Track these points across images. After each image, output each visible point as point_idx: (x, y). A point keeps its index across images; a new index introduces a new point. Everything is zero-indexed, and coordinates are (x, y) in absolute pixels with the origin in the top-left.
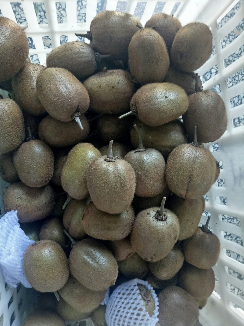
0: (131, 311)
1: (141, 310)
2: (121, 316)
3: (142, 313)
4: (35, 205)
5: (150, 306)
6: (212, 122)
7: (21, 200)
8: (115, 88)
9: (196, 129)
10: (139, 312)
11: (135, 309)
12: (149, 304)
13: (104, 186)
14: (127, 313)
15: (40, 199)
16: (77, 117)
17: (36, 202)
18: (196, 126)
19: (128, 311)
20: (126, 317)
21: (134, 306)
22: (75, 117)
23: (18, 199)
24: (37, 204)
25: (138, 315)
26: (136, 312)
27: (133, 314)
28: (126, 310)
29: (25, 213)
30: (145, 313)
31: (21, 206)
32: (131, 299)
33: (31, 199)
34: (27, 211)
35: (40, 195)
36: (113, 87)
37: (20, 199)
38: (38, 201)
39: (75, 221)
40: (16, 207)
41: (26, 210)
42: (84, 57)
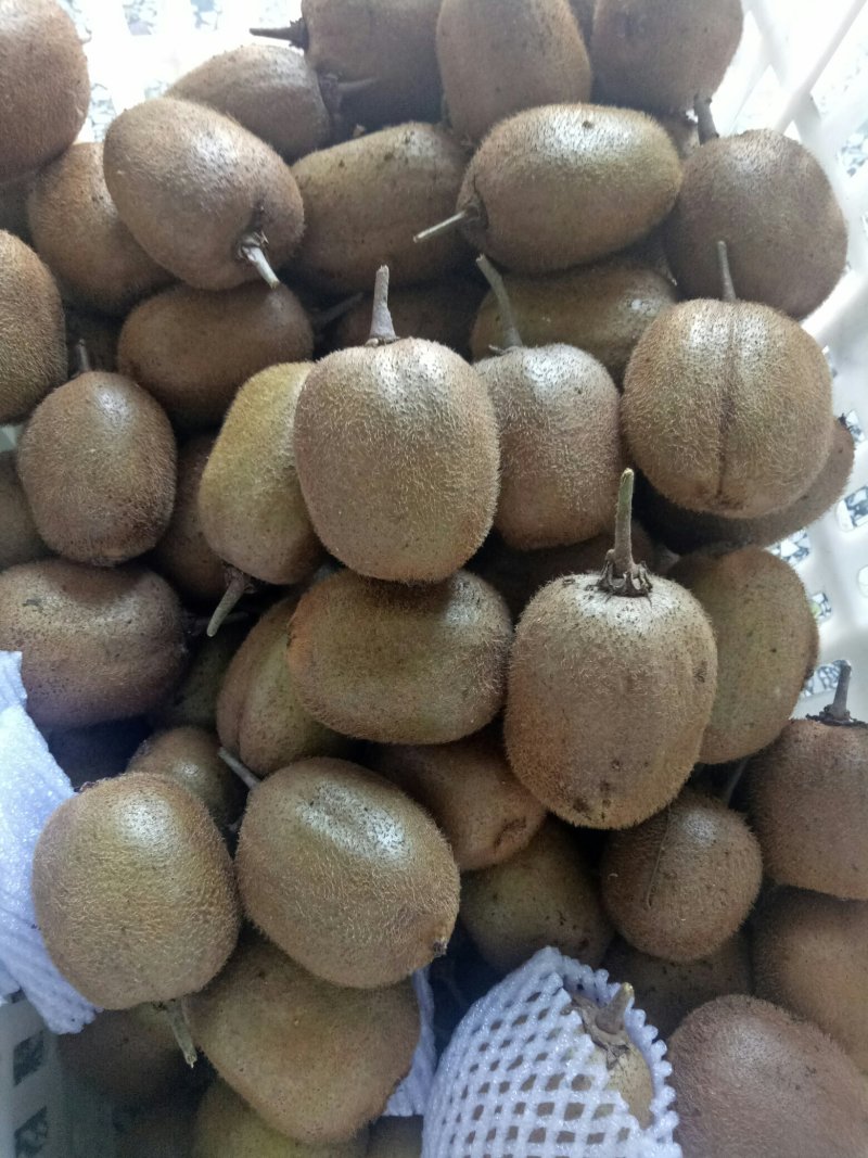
0: (536, 1096)
1: (580, 1083)
2: (492, 1135)
3: (591, 1099)
4: (96, 633)
5: (630, 1070)
6: (783, 215)
7: (41, 610)
8: (397, 157)
9: (723, 254)
10: (577, 1097)
11: (553, 1083)
12: (623, 1060)
13: (357, 423)
14: (520, 1108)
15: (118, 613)
16: (254, 246)
17: (101, 620)
18: (722, 243)
19: (524, 1097)
20: (513, 1133)
21: (547, 1069)
22: (246, 250)
23: (29, 608)
24: (105, 632)
25: (574, 1111)
26: (562, 1097)
27: (545, 1109)
28: (514, 1095)
29: (53, 664)
30: (607, 1100)
31: (39, 636)
32: (531, 1039)
33: (80, 609)
34: (64, 656)
35: (120, 597)
36: (389, 157)
37: (35, 607)
38: (110, 620)
39: (262, 688)
40: (18, 638)
41: (57, 651)
42: (280, 77)
